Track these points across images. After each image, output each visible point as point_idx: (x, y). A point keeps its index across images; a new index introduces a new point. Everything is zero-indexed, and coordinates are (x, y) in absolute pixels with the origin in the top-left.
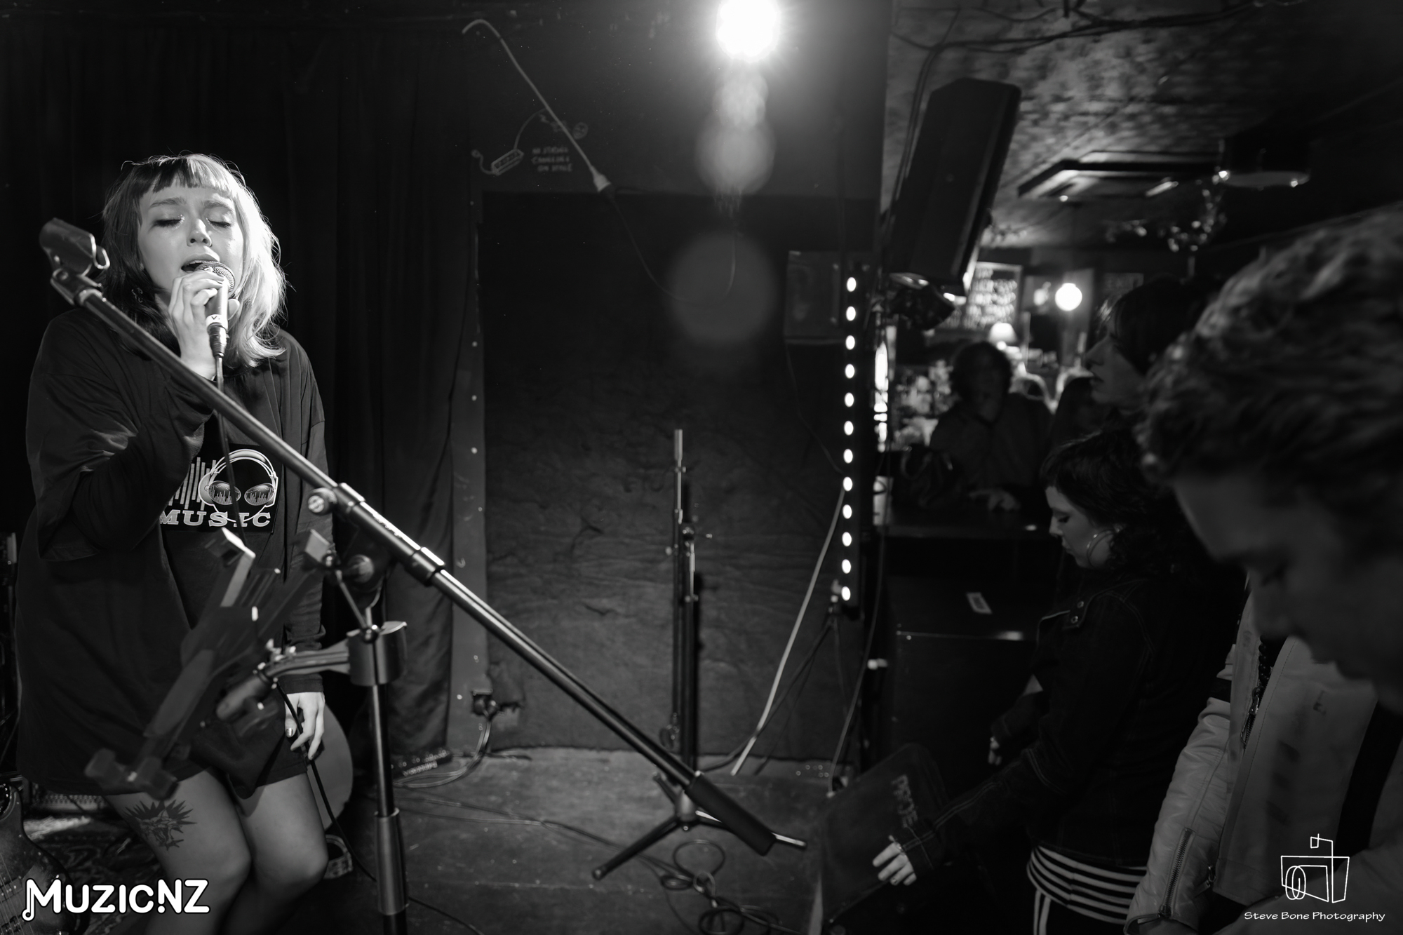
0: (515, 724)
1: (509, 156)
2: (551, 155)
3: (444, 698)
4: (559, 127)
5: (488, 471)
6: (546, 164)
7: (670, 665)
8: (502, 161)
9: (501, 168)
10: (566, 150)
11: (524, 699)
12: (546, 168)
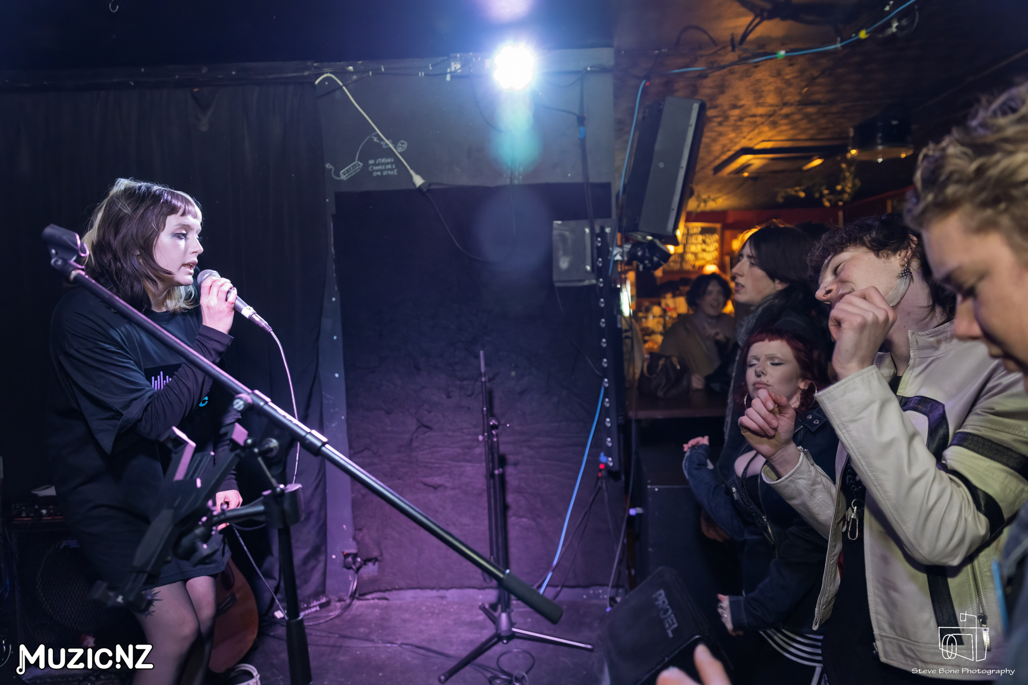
0: (376, 574)
1: (352, 166)
2: (383, 164)
3: (322, 558)
4: (387, 144)
5: (348, 390)
6: (377, 171)
7: (487, 522)
8: (347, 170)
9: (347, 175)
10: (392, 160)
11: (381, 555)
12: (379, 173)
